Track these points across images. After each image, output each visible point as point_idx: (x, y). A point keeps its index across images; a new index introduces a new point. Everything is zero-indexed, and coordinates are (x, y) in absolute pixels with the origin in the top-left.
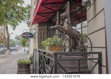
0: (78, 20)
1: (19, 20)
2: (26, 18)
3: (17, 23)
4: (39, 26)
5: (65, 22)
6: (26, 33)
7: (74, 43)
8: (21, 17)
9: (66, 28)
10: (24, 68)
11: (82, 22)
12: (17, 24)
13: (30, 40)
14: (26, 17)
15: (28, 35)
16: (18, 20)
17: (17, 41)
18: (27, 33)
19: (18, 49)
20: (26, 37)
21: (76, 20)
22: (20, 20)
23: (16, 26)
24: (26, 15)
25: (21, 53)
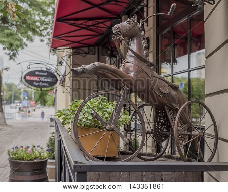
0: (180, 46)
1: (26, 33)
2: (45, 29)
3: (20, 40)
4: (74, 54)
5: (130, 53)
6: (37, 73)
7: (159, 122)
8: (31, 26)
9: (132, 74)
10: (28, 173)
11: (191, 51)
12: (22, 46)
13: (56, 90)
14: (45, 26)
15: (42, 79)
16: (24, 34)
17: (27, 89)
18: (41, 74)
19: (29, 112)
20: (37, 84)
21: (175, 46)
22: (30, 33)
23: (20, 49)
24: (47, 20)
25: (35, 123)
